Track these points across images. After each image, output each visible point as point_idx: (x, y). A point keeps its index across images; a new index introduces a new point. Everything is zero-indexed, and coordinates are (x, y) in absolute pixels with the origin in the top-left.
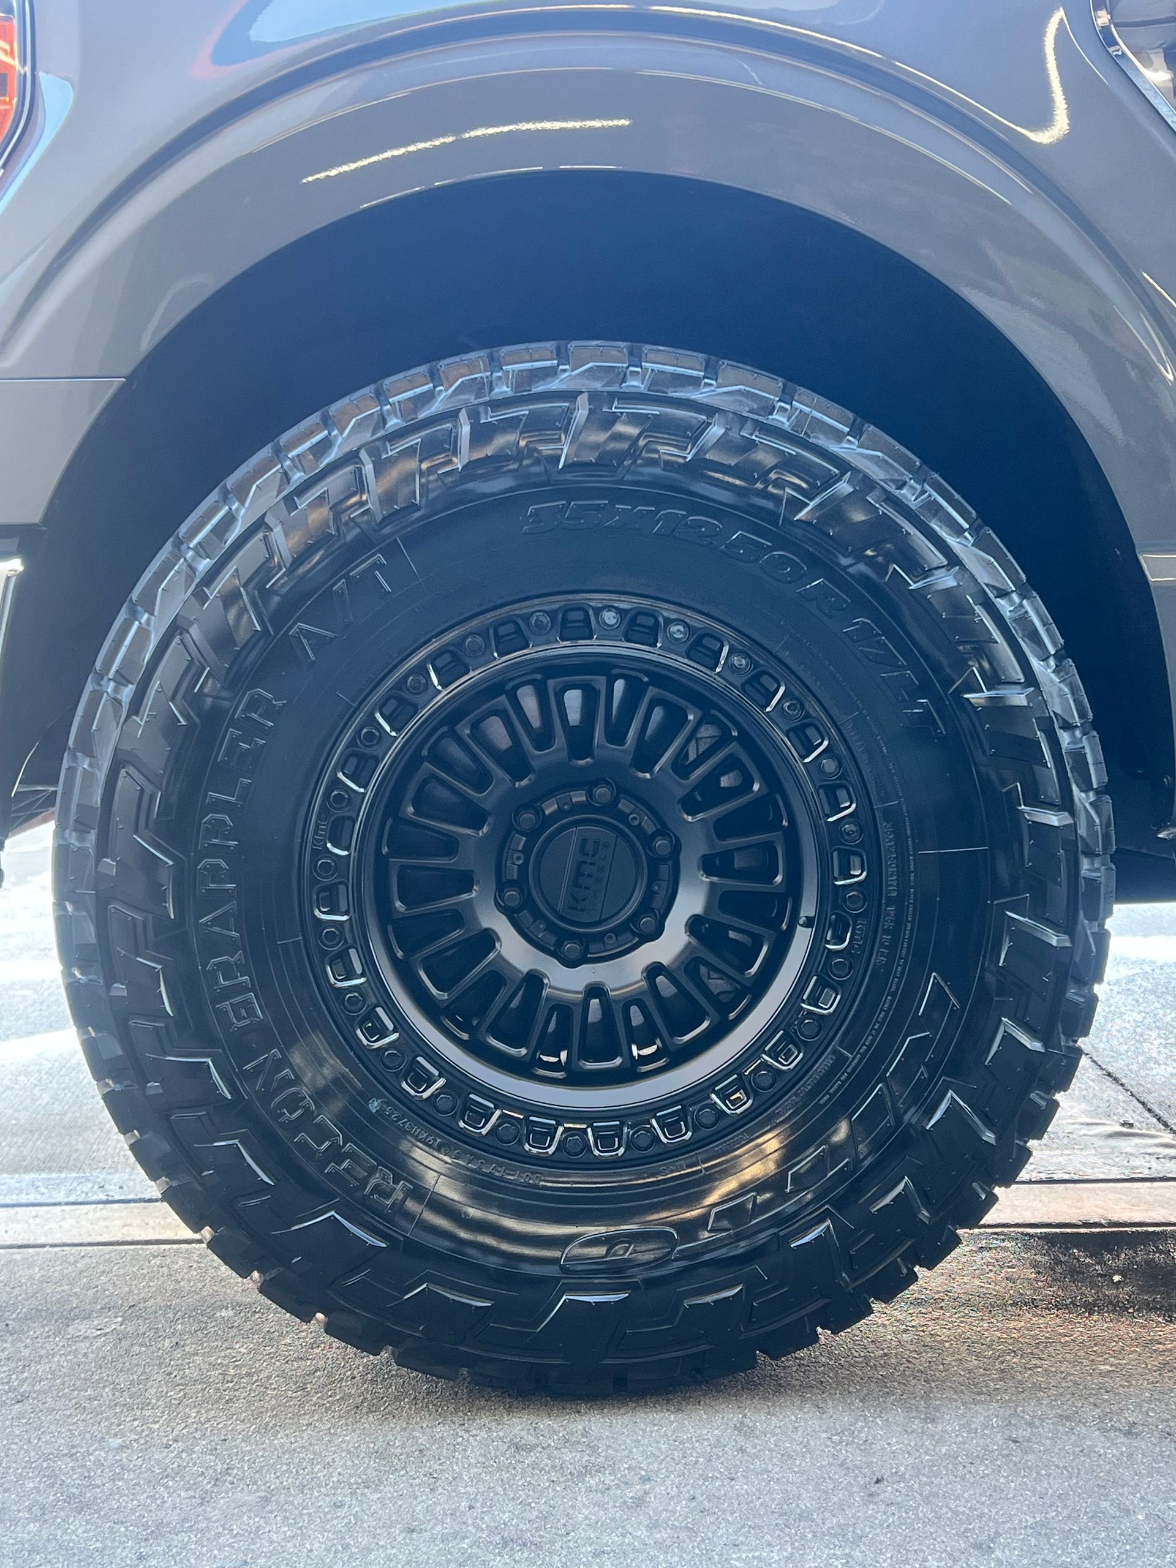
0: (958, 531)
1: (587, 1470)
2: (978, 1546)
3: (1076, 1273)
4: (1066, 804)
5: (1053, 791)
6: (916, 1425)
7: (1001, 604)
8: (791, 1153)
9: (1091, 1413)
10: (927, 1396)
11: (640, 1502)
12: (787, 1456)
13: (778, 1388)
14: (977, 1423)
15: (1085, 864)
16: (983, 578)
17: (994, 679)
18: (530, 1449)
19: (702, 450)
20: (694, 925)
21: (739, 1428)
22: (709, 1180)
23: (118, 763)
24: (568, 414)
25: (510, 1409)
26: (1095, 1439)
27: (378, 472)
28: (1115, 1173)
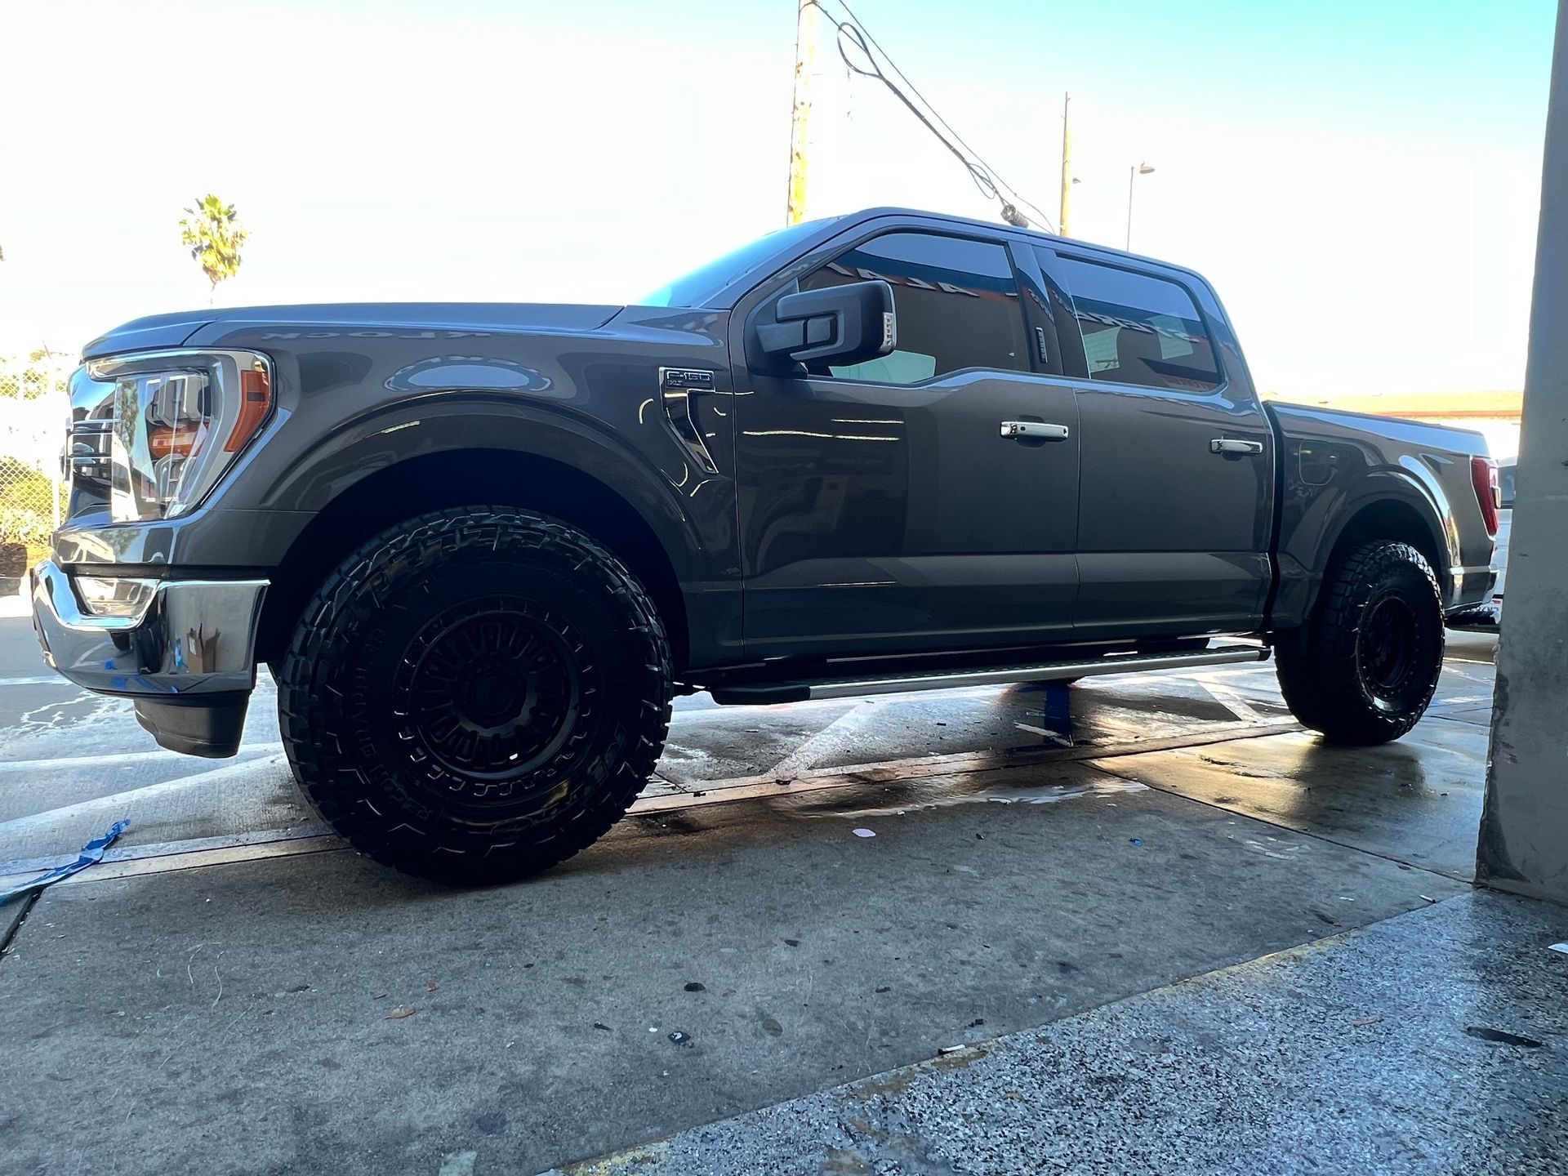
0: (625, 575)
1: (507, 904)
2: (647, 905)
3: (650, 826)
4: (659, 664)
5: (656, 661)
6: (615, 875)
7: (639, 598)
8: (570, 789)
9: (670, 865)
10: (615, 867)
11: (530, 910)
12: (575, 891)
13: (564, 873)
14: (634, 872)
15: (665, 683)
16: (634, 590)
17: (639, 623)
18: (483, 901)
19: (543, 545)
20: (532, 711)
21: (555, 885)
22: (548, 797)
23: (320, 656)
24: (495, 532)
25: (469, 891)
26: (673, 871)
27: (425, 549)
28: (651, 795)
